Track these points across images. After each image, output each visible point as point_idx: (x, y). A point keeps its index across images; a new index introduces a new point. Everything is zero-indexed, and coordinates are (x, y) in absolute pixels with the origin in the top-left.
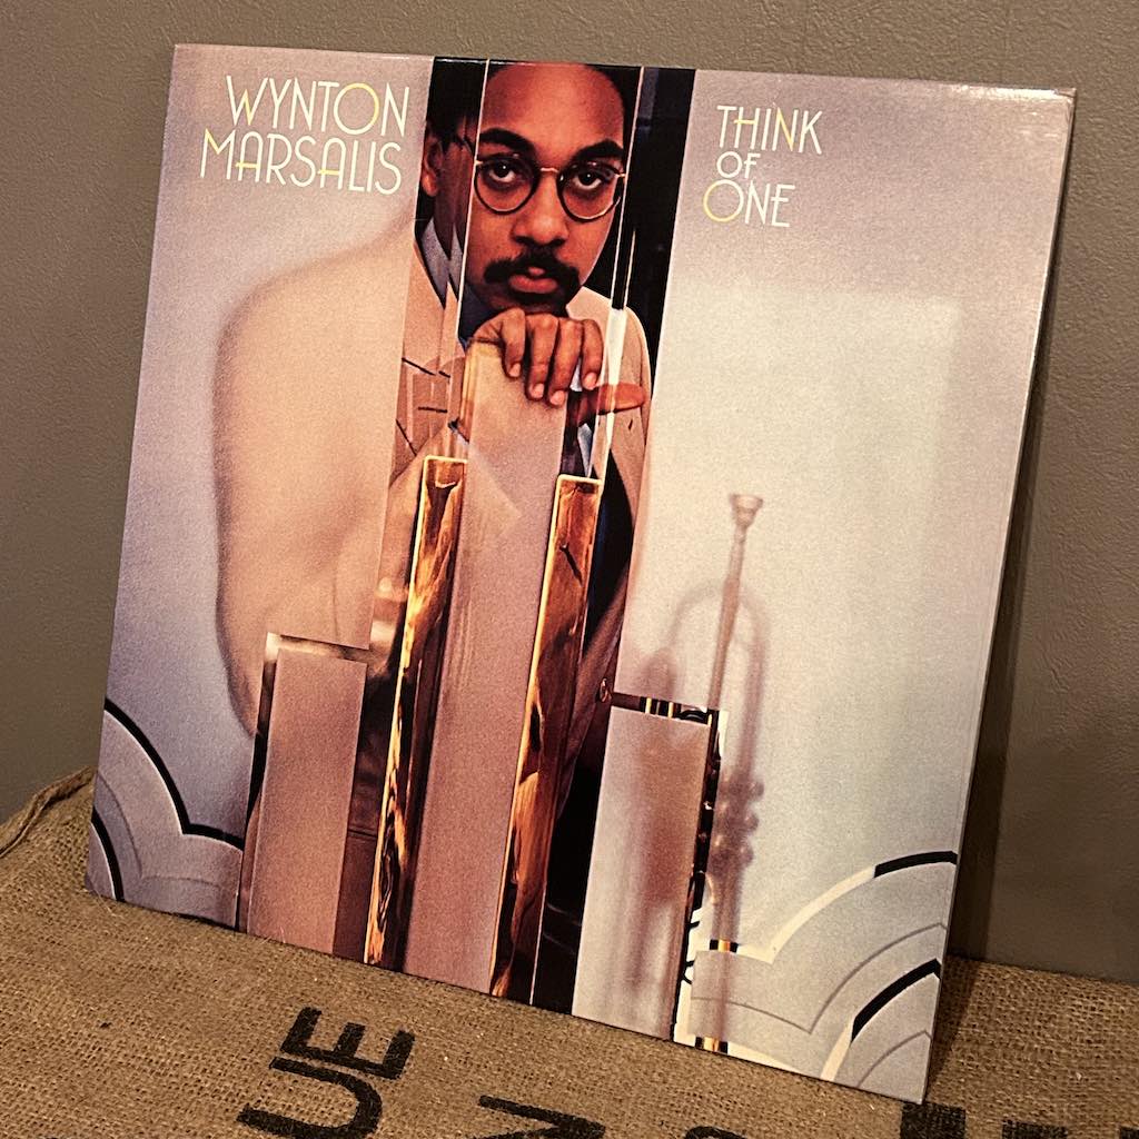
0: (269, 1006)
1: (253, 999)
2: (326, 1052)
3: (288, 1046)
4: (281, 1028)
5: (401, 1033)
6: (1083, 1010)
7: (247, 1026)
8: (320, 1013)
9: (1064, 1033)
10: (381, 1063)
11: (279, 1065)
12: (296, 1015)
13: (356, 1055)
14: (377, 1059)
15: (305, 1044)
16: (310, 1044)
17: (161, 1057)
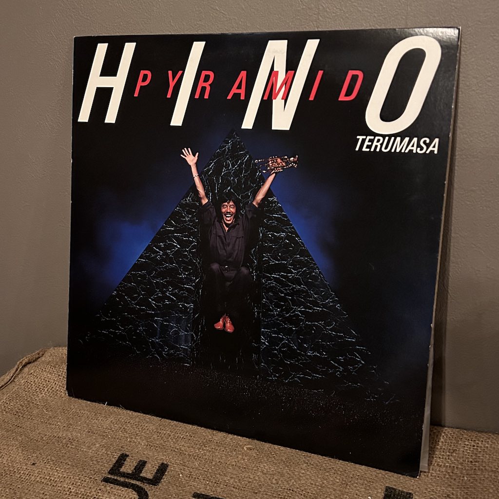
0: (106, 453)
1: (100, 450)
2: (128, 474)
3: (111, 472)
4: (110, 463)
5: (163, 464)
6: (469, 446)
7: (95, 462)
8: (128, 456)
9: (460, 458)
10: (151, 478)
11: (106, 480)
12: (117, 457)
13: (141, 475)
14: (150, 476)
15: (119, 470)
16: (122, 470)
17: (55, 478)
